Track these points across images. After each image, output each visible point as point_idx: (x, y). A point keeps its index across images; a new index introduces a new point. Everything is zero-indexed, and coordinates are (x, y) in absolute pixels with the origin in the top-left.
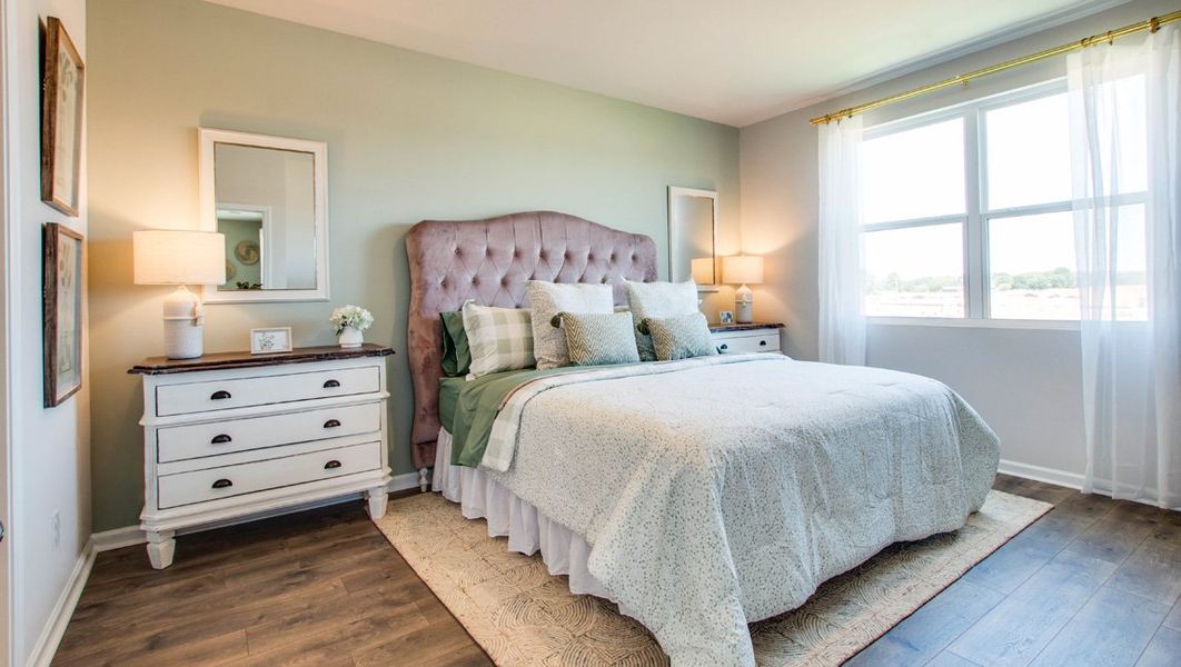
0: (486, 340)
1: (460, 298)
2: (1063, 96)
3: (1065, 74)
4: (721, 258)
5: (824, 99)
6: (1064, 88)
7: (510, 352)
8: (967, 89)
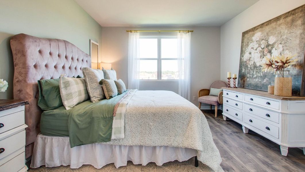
0: (73, 91)
1: (42, 73)
2: (177, 39)
3: (177, 35)
4: (99, 63)
5: (129, 26)
6: (177, 38)
7: (81, 95)
8: (160, 33)
